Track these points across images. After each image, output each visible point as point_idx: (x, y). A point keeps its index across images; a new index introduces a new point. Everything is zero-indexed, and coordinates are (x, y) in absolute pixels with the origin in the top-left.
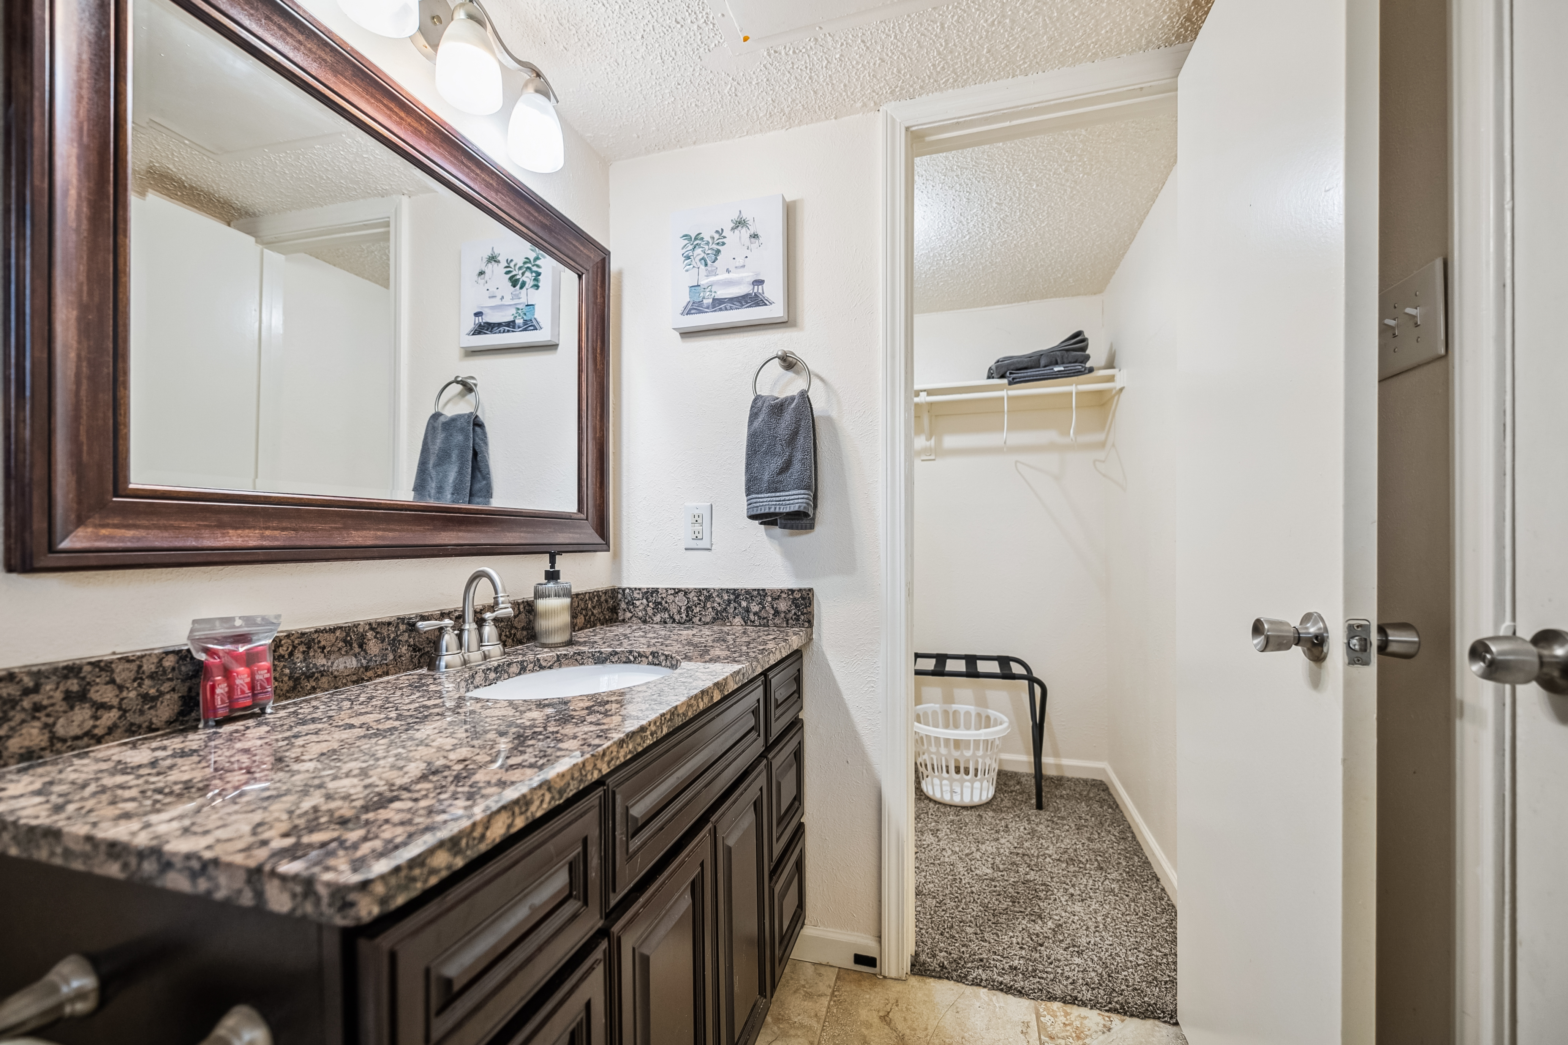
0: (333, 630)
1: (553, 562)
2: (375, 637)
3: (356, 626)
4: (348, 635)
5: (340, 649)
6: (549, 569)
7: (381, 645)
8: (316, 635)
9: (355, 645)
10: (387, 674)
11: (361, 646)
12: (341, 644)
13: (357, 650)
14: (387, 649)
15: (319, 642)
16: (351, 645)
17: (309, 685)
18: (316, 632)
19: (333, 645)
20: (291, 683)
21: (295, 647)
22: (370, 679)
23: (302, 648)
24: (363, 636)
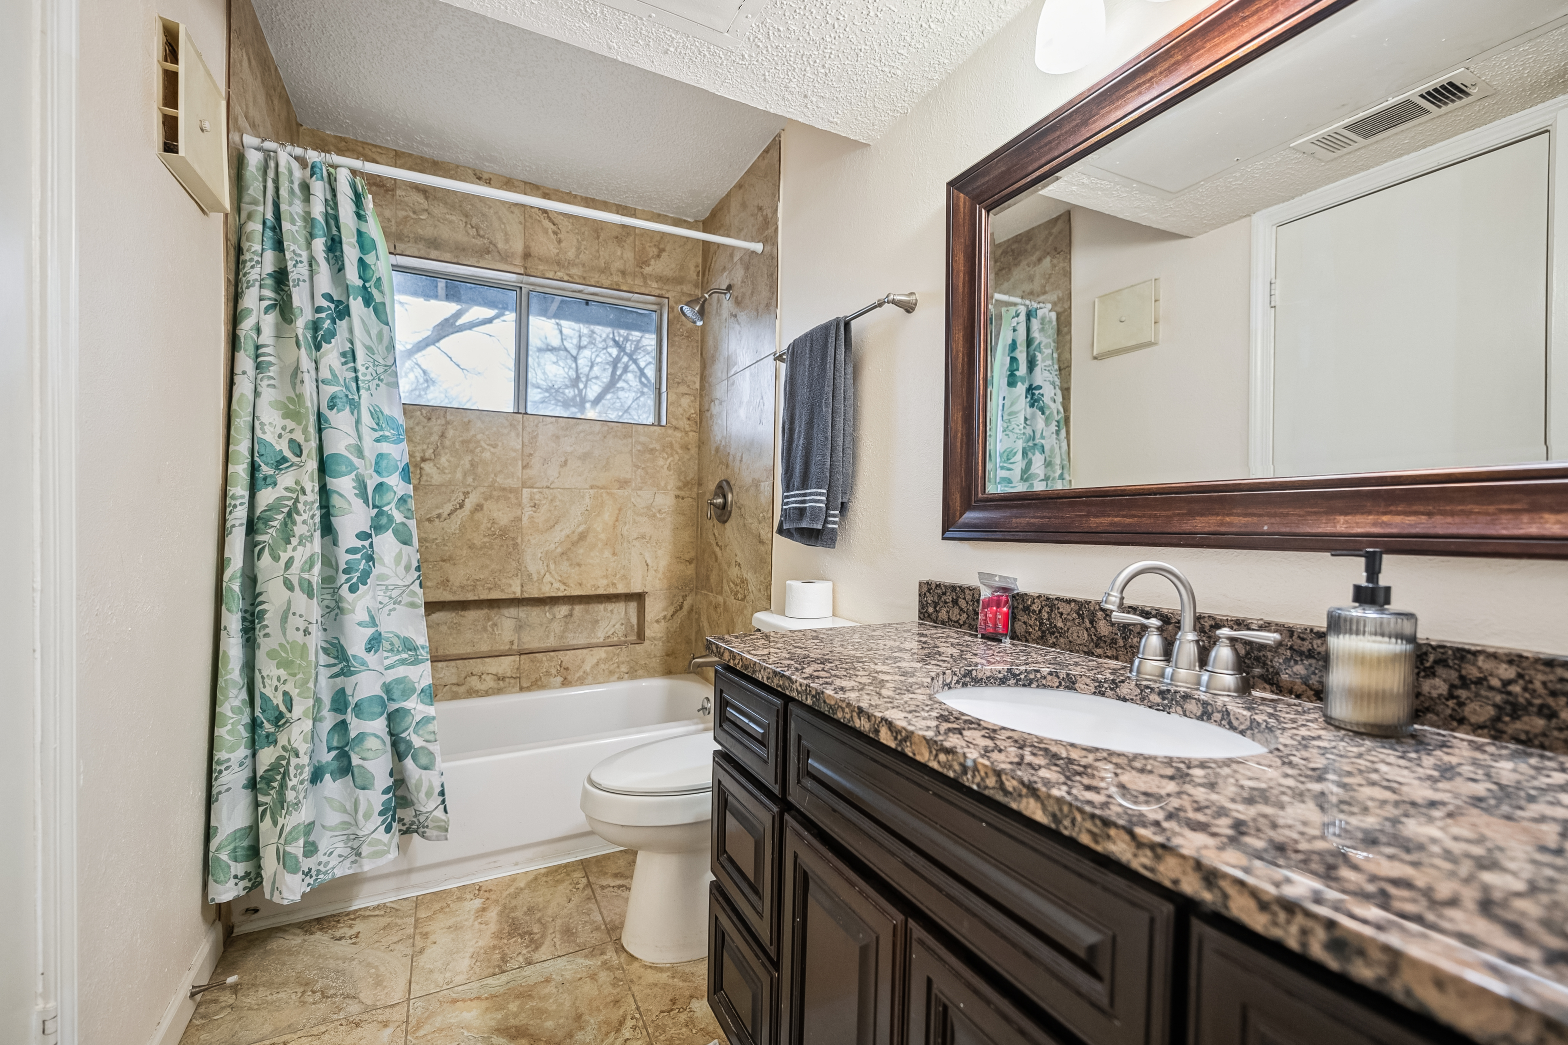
0: (1069, 601)
1: (1373, 571)
2: (1105, 618)
3: (1088, 602)
4: (1080, 609)
5: (1074, 619)
6: (1363, 583)
7: (1110, 628)
8: (1056, 602)
9: (1087, 620)
10: (1117, 659)
11: (1091, 622)
12: (1075, 615)
13: (1088, 625)
14: (1116, 634)
15: (1058, 608)
16: (1083, 619)
17: (1052, 640)
18: (1056, 599)
19: (1068, 614)
20: (1040, 633)
21: (1042, 607)
22: (1099, 656)
23: (1047, 609)
24: (1093, 614)
